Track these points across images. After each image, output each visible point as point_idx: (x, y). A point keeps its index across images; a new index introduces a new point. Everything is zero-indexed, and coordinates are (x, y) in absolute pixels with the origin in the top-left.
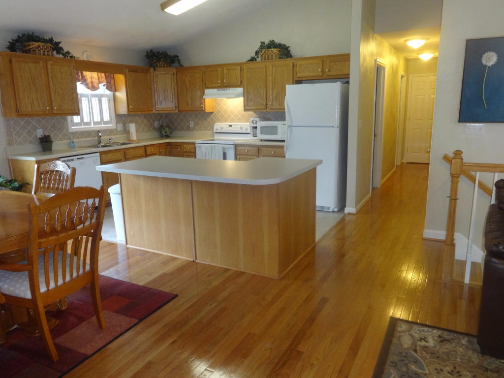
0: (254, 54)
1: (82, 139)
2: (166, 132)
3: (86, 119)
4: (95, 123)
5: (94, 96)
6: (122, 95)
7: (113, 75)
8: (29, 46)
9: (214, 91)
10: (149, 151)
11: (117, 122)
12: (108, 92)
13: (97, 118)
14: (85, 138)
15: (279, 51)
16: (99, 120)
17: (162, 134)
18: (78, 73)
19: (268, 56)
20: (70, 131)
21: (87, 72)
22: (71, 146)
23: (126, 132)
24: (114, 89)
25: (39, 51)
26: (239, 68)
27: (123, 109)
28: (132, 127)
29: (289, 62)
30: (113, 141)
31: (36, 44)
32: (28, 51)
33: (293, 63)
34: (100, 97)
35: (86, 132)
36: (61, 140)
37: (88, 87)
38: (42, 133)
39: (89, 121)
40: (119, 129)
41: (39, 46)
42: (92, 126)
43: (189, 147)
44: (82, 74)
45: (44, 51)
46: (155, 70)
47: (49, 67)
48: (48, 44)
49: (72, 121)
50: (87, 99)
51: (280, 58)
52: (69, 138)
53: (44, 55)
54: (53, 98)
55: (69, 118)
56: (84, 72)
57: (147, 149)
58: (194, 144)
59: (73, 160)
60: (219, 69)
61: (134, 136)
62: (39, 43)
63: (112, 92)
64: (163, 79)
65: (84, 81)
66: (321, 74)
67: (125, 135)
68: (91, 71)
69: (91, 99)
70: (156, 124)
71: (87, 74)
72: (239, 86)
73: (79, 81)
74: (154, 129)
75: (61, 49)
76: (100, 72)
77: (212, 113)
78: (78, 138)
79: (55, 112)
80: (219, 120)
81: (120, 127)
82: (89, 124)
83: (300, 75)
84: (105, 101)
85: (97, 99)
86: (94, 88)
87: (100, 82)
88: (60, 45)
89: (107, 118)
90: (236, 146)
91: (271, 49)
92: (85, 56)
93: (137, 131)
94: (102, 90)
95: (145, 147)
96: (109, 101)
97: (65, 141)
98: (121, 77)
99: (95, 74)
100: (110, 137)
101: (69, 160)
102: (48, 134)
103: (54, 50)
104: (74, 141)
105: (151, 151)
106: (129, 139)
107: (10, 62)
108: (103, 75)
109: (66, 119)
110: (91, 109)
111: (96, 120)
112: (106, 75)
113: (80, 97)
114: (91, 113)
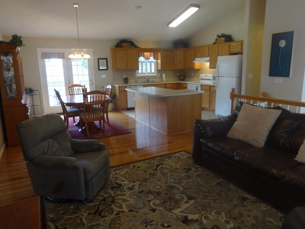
0: (215, 41)
1: (141, 80)
2: (181, 78)
3: (144, 72)
4: (148, 73)
6: (159, 61)
7: (157, 54)
9: (199, 59)
10: (167, 86)
11: (158, 73)
12: (155, 60)
13: (149, 71)
14: (143, 79)
15: (225, 39)
17: (179, 79)
18: (141, 53)
19: (220, 42)
20: (137, 76)
22: (136, 82)
23: (161, 77)
24: (157, 58)
25: (125, 46)
26: (208, 47)
27: (160, 68)
28: (164, 75)
29: (228, 44)
30: (154, 81)
31: (124, 44)
32: (121, 47)
33: (230, 44)
34: (151, 63)
35: (143, 77)
36: (133, 80)
37: (145, 59)
39: (145, 72)
40: (158, 76)
41: (125, 44)
42: (146, 74)
43: (185, 85)
44: (143, 54)
46: (176, 50)
47: (128, 52)
48: (129, 43)
49: (138, 72)
50: (145, 63)
51: (225, 42)
52: (136, 79)
53: (127, 47)
54: (129, 64)
55: (137, 71)
56: (144, 53)
58: (187, 84)
59: (132, 87)
60: (201, 49)
61: (164, 79)
62: (125, 43)
63: (156, 60)
64: (179, 54)
65: (144, 56)
66: (240, 50)
67: (161, 79)
68: (147, 52)
69: (147, 64)
70: (178, 74)
71: (146, 54)
72: (208, 56)
73: (141, 56)
74: (177, 76)
75: (134, 44)
76: (151, 52)
77: (200, 69)
78: (140, 79)
79: (129, 69)
80: (203, 73)
81: (159, 75)
82: (145, 73)
83: (232, 50)
84: (153, 64)
85: (149, 63)
86: (148, 59)
87: (151, 56)
89: (153, 71)
90: (202, 85)
91: (221, 38)
92: (145, 46)
93: (166, 78)
94: (152, 59)
95: (165, 84)
96: (155, 64)
97: (134, 80)
98: (159, 54)
99: (149, 53)
100: (153, 79)
101: (130, 87)
102: (127, 77)
103: (131, 45)
104: (138, 80)
105: (168, 86)
106: (162, 81)
107: (115, 51)
108: (152, 53)
109: (135, 71)
110: (146, 67)
111: (148, 72)
112: (153, 53)
113: (142, 62)
114: (146, 69)
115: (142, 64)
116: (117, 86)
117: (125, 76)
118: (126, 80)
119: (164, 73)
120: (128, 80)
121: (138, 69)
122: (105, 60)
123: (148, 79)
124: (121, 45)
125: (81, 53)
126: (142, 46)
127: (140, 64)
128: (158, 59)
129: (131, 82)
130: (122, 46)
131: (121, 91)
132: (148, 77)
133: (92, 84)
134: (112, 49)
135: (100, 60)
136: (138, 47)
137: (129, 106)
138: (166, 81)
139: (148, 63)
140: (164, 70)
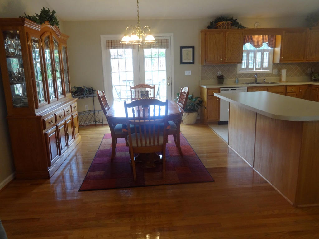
1: (245, 79)
2: (315, 77)
3: (250, 66)
4: (256, 69)
5: (258, 51)
6: (278, 49)
7: (275, 36)
8: (218, 24)
10: (289, 90)
11: (273, 69)
12: (270, 48)
14: (248, 77)
16: (260, 67)
17: (312, 79)
18: (248, 37)
20: (238, 73)
21: (255, 36)
22: (237, 82)
23: (279, 75)
24: (274, 44)
25: (223, 26)
27: (277, 60)
28: (284, 72)
30: (266, 81)
31: (222, 23)
32: (216, 28)
34: (263, 52)
35: (248, 74)
36: (231, 78)
37: (254, 46)
38: (220, 74)
39: (252, 67)
40: (274, 73)
41: (223, 24)
42: (254, 70)
44: (251, 37)
45: (225, 26)
46: (310, 29)
47: (227, 35)
48: (229, 22)
49: (241, 66)
50: (253, 53)
52: (236, 78)
53: (225, 28)
54: (226, 53)
55: (239, 65)
56: (253, 36)
57: (288, 88)
59: (228, 90)
61: (284, 78)
62: (223, 22)
63: (273, 48)
65: (252, 42)
67: (279, 78)
68: (258, 35)
69: (256, 53)
70: (309, 71)
71: (255, 38)
73: (248, 42)
74: (306, 74)
75: (238, 23)
76: (265, 35)
78: (243, 77)
79: (226, 61)
81: (275, 72)
82: (252, 69)
84: (266, 55)
85: (260, 53)
86: (259, 46)
87: (263, 42)
88: (237, 21)
89: (266, 65)
92: (256, 25)
93: (287, 76)
94: (265, 46)
95: (286, 86)
96: (269, 54)
97: (234, 79)
98: (279, 38)
99: (261, 37)
100: (264, 78)
101: (225, 90)
102: (223, 74)
103: (232, 25)
104: (239, 79)
105: (291, 90)
106: (280, 81)
107: (206, 34)
108: (267, 36)
109: (236, 66)
110: (255, 59)
111: (257, 67)
112: (269, 37)
113: (248, 52)
114: (255, 62)
115: (248, 55)
116: (205, 87)
117: (219, 73)
118: (221, 79)
119: (284, 68)
120: (224, 79)
121: (241, 62)
122: (191, 49)
123: (256, 77)
124: (216, 25)
125: (141, 33)
126: (250, 25)
127: (244, 54)
128: (275, 47)
129: (229, 82)
130: (218, 27)
131: (209, 96)
132: (256, 74)
133: (169, 84)
134: (202, 32)
135: (183, 49)
136: (243, 27)
137: (222, 119)
138: (287, 82)
139: (258, 53)
140: (285, 64)
